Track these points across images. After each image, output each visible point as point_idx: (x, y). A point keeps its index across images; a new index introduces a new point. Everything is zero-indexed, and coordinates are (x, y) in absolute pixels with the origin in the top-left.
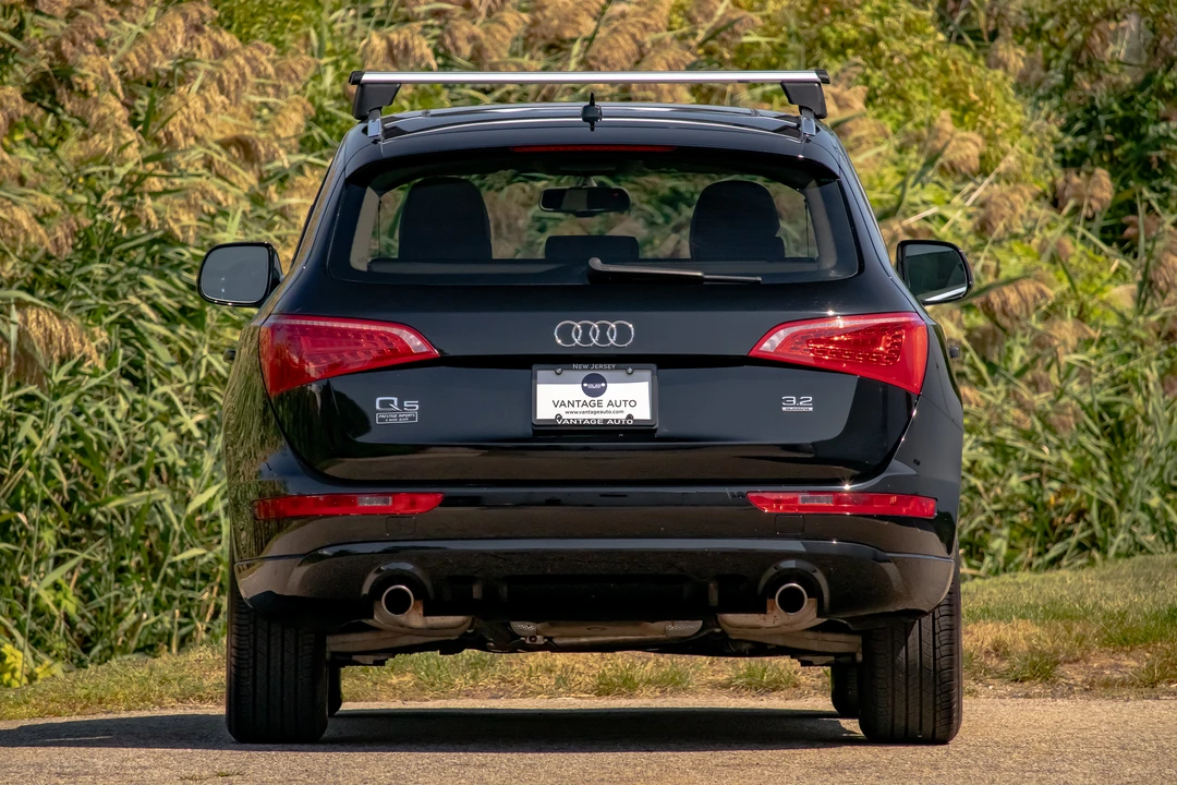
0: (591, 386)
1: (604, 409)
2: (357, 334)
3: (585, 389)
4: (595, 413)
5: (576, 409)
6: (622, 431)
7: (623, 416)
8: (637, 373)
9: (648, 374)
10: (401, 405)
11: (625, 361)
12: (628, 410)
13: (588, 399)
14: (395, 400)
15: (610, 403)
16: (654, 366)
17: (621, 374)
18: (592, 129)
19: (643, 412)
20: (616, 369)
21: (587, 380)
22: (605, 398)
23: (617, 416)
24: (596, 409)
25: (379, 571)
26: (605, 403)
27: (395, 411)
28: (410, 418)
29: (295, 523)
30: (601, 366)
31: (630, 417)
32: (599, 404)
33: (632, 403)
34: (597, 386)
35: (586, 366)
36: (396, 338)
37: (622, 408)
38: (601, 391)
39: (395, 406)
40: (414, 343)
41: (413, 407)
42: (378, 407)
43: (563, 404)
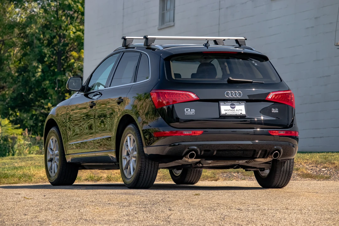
0: (232, 106)
1: (235, 111)
2: (180, 94)
3: (231, 107)
4: (234, 112)
5: (229, 111)
6: (240, 117)
7: (240, 113)
8: (242, 103)
9: (244, 103)
10: (190, 110)
11: (239, 100)
12: (240, 112)
13: (232, 109)
14: (189, 109)
15: (237, 110)
16: (245, 102)
17: (238, 103)
18: (208, 48)
19: (244, 112)
20: (237, 102)
21: (231, 105)
22: (235, 109)
23: (238, 113)
24: (234, 111)
25: (188, 148)
26: (235, 110)
27: (189, 112)
28: (193, 113)
29: (162, 138)
30: (234, 102)
31: (241, 113)
32: (234, 110)
33: (241, 110)
34: (234, 106)
35: (231, 102)
36: (189, 95)
37: (239, 111)
38: (234, 108)
39: (189, 110)
40: (194, 96)
41: (193, 111)
42: (185, 111)
43: (226, 110)
